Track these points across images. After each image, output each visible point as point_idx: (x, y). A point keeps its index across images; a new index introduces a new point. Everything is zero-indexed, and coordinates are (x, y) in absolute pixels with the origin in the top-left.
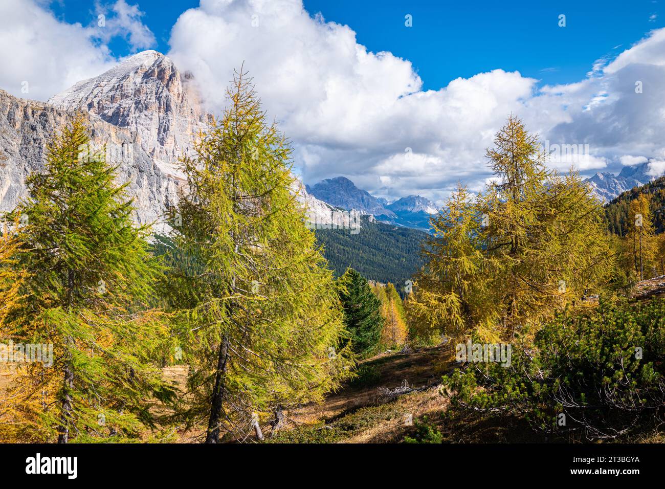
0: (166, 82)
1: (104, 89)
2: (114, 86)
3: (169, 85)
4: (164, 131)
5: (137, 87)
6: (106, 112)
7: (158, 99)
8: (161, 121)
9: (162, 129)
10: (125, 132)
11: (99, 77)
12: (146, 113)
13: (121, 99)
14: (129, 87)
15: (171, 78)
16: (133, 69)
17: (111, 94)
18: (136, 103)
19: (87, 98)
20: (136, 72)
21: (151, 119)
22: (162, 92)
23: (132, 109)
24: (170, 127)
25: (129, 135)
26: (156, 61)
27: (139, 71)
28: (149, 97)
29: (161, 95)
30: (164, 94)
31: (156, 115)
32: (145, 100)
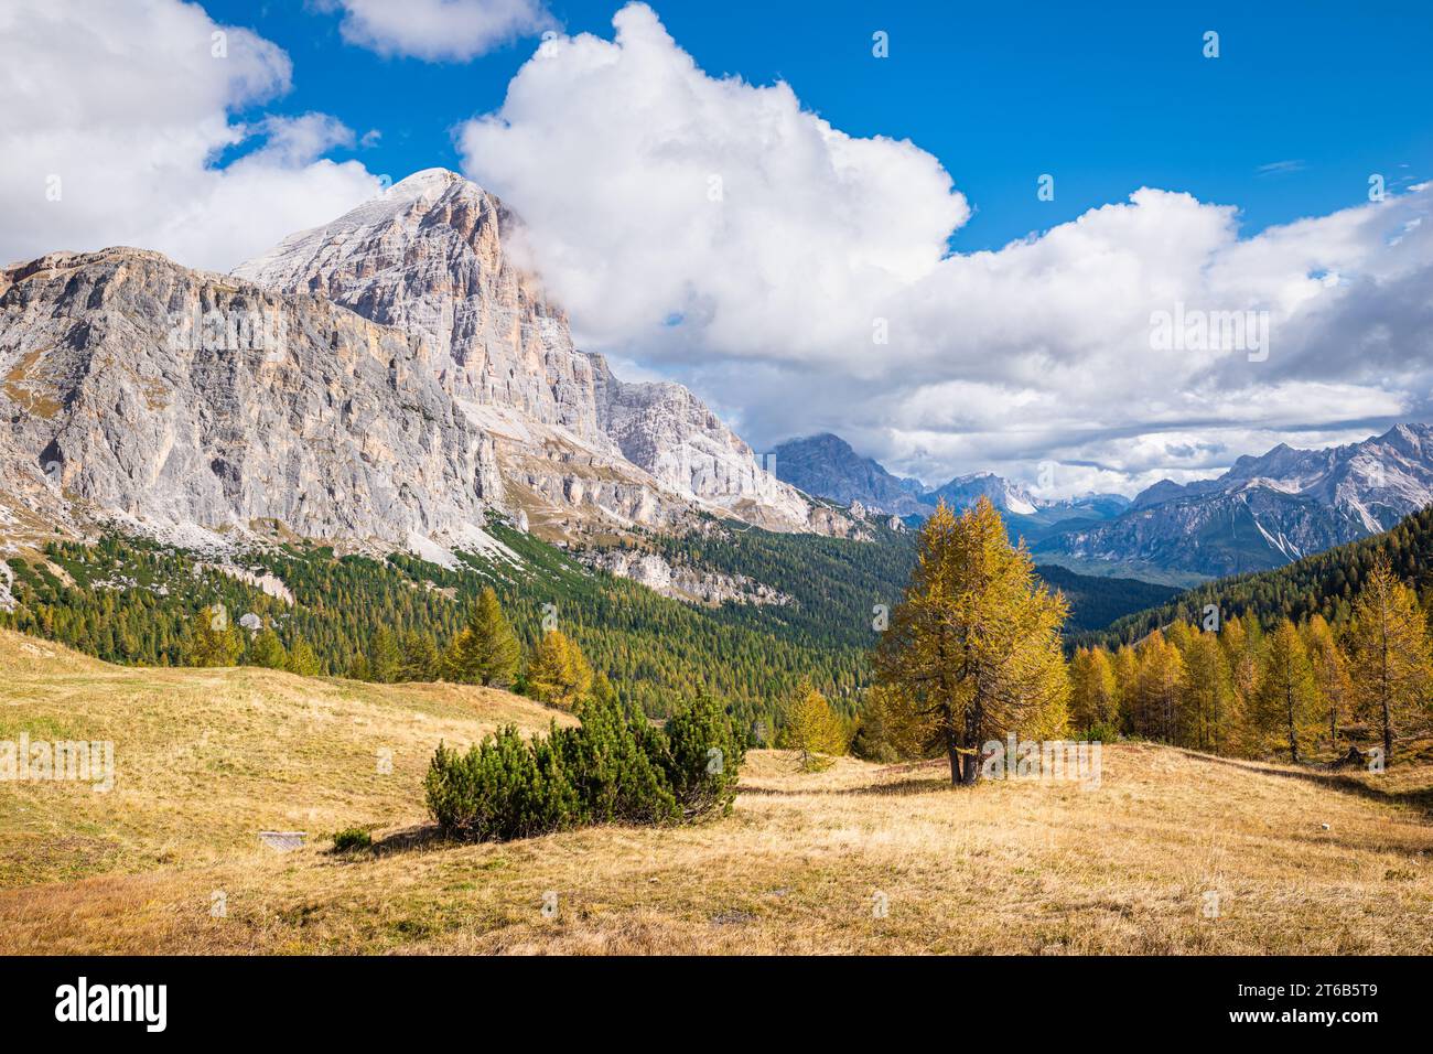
0: (469, 233)
1: (343, 248)
2: (363, 243)
3: (476, 240)
4: (465, 335)
5: (410, 245)
6: (345, 296)
7: (453, 268)
8: (458, 315)
9: (461, 331)
10: (396, 337)
11: (334, 224)
12: (429, 297)
13: (377, 269)
14: (394, 244)
15: (478, 224)
16: (401, 207)
17: (358, 258)
18: (407, 278)
19: (308, 269)
20: (408, 214)
21: (437, 310)
22: (460, 254)
23: (400, 290)
24: (478, 327)
25: (405, 343)
26: (448, 191)
27: (414, 210)
28: (434, 265)
29: (460, 259)
30: (465, 258)
31: (446, 302)
32: (427, 271)
